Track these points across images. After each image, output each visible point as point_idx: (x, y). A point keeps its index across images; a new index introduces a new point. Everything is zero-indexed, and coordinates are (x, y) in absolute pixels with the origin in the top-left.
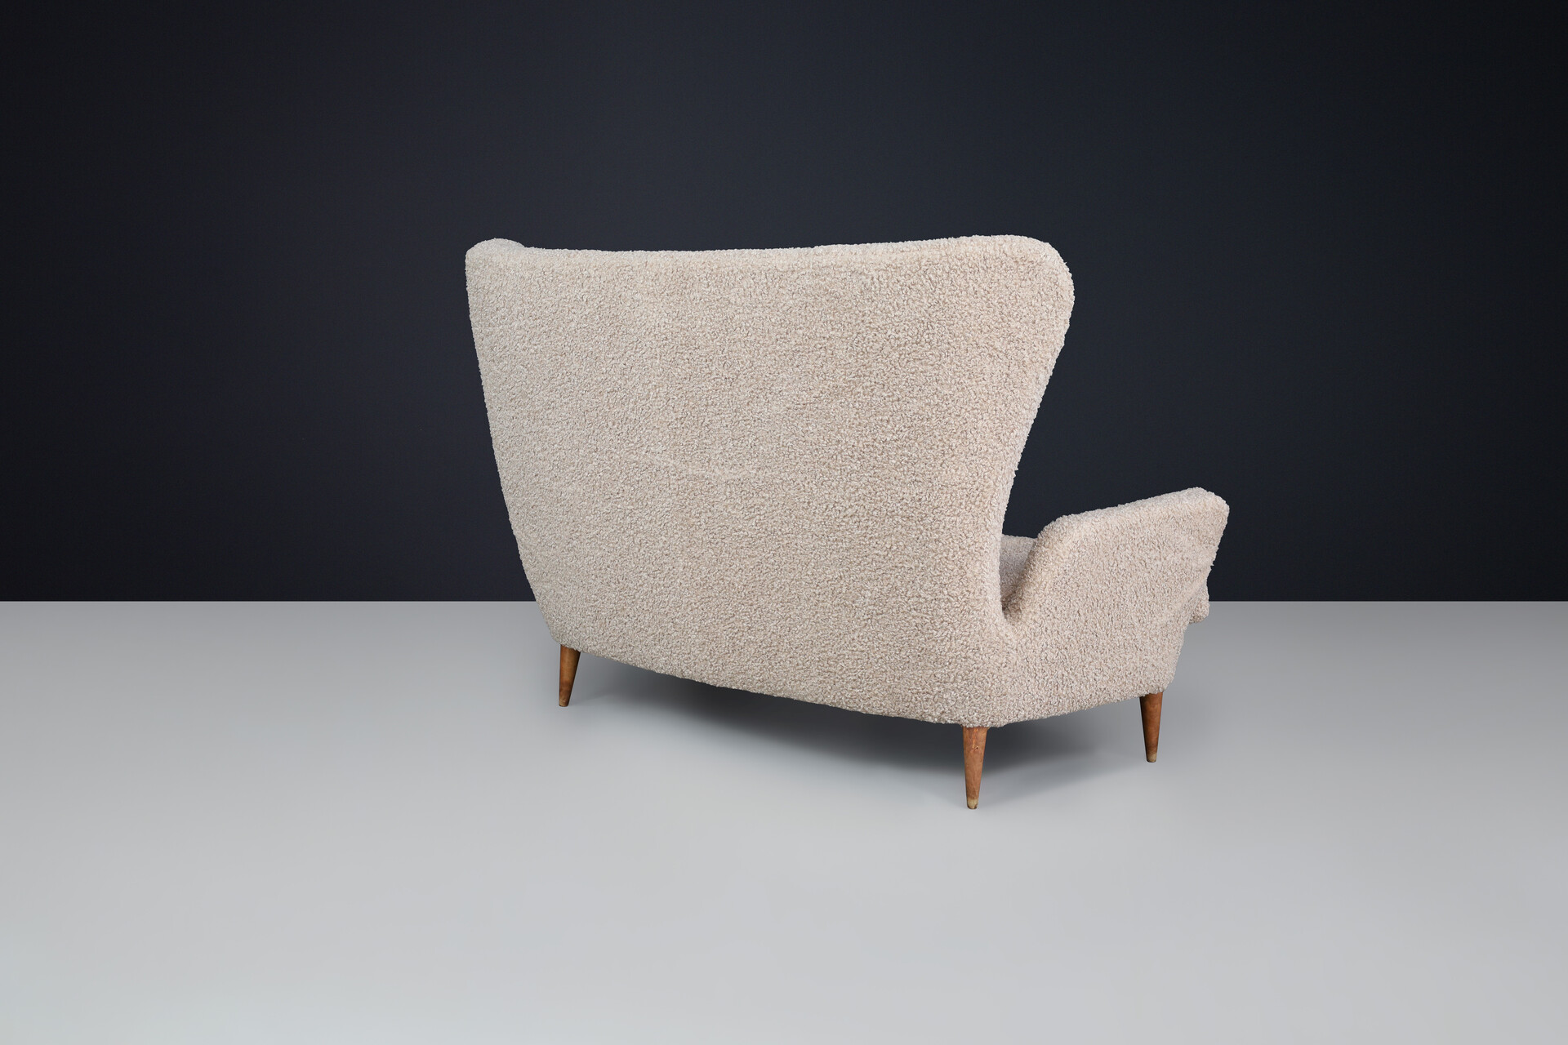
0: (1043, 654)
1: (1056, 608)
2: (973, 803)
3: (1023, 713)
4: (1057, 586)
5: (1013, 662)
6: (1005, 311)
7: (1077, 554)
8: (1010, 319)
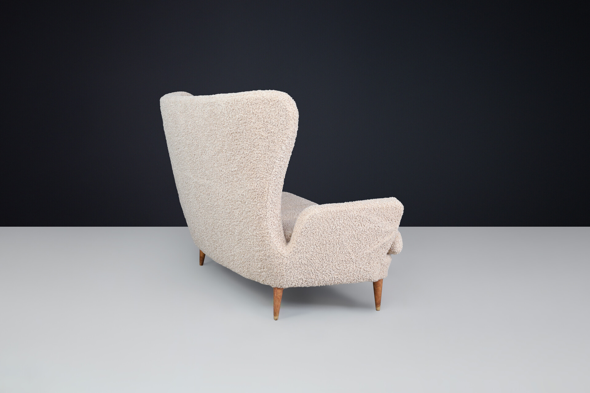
0: (300, 261)
1: (304, 242)
2: (276, 317)
3: (294, 284)
4: (303, 233)
5: (285, 263)
6: (265, 120)
7: (311, 221)
8: (268, 124)
